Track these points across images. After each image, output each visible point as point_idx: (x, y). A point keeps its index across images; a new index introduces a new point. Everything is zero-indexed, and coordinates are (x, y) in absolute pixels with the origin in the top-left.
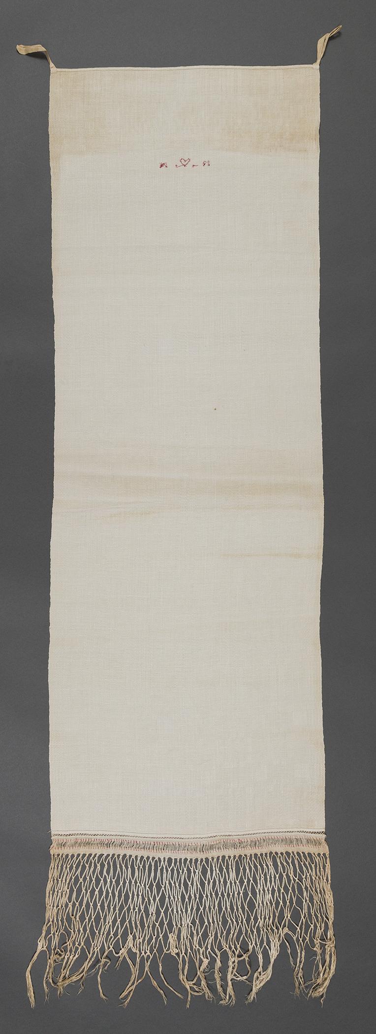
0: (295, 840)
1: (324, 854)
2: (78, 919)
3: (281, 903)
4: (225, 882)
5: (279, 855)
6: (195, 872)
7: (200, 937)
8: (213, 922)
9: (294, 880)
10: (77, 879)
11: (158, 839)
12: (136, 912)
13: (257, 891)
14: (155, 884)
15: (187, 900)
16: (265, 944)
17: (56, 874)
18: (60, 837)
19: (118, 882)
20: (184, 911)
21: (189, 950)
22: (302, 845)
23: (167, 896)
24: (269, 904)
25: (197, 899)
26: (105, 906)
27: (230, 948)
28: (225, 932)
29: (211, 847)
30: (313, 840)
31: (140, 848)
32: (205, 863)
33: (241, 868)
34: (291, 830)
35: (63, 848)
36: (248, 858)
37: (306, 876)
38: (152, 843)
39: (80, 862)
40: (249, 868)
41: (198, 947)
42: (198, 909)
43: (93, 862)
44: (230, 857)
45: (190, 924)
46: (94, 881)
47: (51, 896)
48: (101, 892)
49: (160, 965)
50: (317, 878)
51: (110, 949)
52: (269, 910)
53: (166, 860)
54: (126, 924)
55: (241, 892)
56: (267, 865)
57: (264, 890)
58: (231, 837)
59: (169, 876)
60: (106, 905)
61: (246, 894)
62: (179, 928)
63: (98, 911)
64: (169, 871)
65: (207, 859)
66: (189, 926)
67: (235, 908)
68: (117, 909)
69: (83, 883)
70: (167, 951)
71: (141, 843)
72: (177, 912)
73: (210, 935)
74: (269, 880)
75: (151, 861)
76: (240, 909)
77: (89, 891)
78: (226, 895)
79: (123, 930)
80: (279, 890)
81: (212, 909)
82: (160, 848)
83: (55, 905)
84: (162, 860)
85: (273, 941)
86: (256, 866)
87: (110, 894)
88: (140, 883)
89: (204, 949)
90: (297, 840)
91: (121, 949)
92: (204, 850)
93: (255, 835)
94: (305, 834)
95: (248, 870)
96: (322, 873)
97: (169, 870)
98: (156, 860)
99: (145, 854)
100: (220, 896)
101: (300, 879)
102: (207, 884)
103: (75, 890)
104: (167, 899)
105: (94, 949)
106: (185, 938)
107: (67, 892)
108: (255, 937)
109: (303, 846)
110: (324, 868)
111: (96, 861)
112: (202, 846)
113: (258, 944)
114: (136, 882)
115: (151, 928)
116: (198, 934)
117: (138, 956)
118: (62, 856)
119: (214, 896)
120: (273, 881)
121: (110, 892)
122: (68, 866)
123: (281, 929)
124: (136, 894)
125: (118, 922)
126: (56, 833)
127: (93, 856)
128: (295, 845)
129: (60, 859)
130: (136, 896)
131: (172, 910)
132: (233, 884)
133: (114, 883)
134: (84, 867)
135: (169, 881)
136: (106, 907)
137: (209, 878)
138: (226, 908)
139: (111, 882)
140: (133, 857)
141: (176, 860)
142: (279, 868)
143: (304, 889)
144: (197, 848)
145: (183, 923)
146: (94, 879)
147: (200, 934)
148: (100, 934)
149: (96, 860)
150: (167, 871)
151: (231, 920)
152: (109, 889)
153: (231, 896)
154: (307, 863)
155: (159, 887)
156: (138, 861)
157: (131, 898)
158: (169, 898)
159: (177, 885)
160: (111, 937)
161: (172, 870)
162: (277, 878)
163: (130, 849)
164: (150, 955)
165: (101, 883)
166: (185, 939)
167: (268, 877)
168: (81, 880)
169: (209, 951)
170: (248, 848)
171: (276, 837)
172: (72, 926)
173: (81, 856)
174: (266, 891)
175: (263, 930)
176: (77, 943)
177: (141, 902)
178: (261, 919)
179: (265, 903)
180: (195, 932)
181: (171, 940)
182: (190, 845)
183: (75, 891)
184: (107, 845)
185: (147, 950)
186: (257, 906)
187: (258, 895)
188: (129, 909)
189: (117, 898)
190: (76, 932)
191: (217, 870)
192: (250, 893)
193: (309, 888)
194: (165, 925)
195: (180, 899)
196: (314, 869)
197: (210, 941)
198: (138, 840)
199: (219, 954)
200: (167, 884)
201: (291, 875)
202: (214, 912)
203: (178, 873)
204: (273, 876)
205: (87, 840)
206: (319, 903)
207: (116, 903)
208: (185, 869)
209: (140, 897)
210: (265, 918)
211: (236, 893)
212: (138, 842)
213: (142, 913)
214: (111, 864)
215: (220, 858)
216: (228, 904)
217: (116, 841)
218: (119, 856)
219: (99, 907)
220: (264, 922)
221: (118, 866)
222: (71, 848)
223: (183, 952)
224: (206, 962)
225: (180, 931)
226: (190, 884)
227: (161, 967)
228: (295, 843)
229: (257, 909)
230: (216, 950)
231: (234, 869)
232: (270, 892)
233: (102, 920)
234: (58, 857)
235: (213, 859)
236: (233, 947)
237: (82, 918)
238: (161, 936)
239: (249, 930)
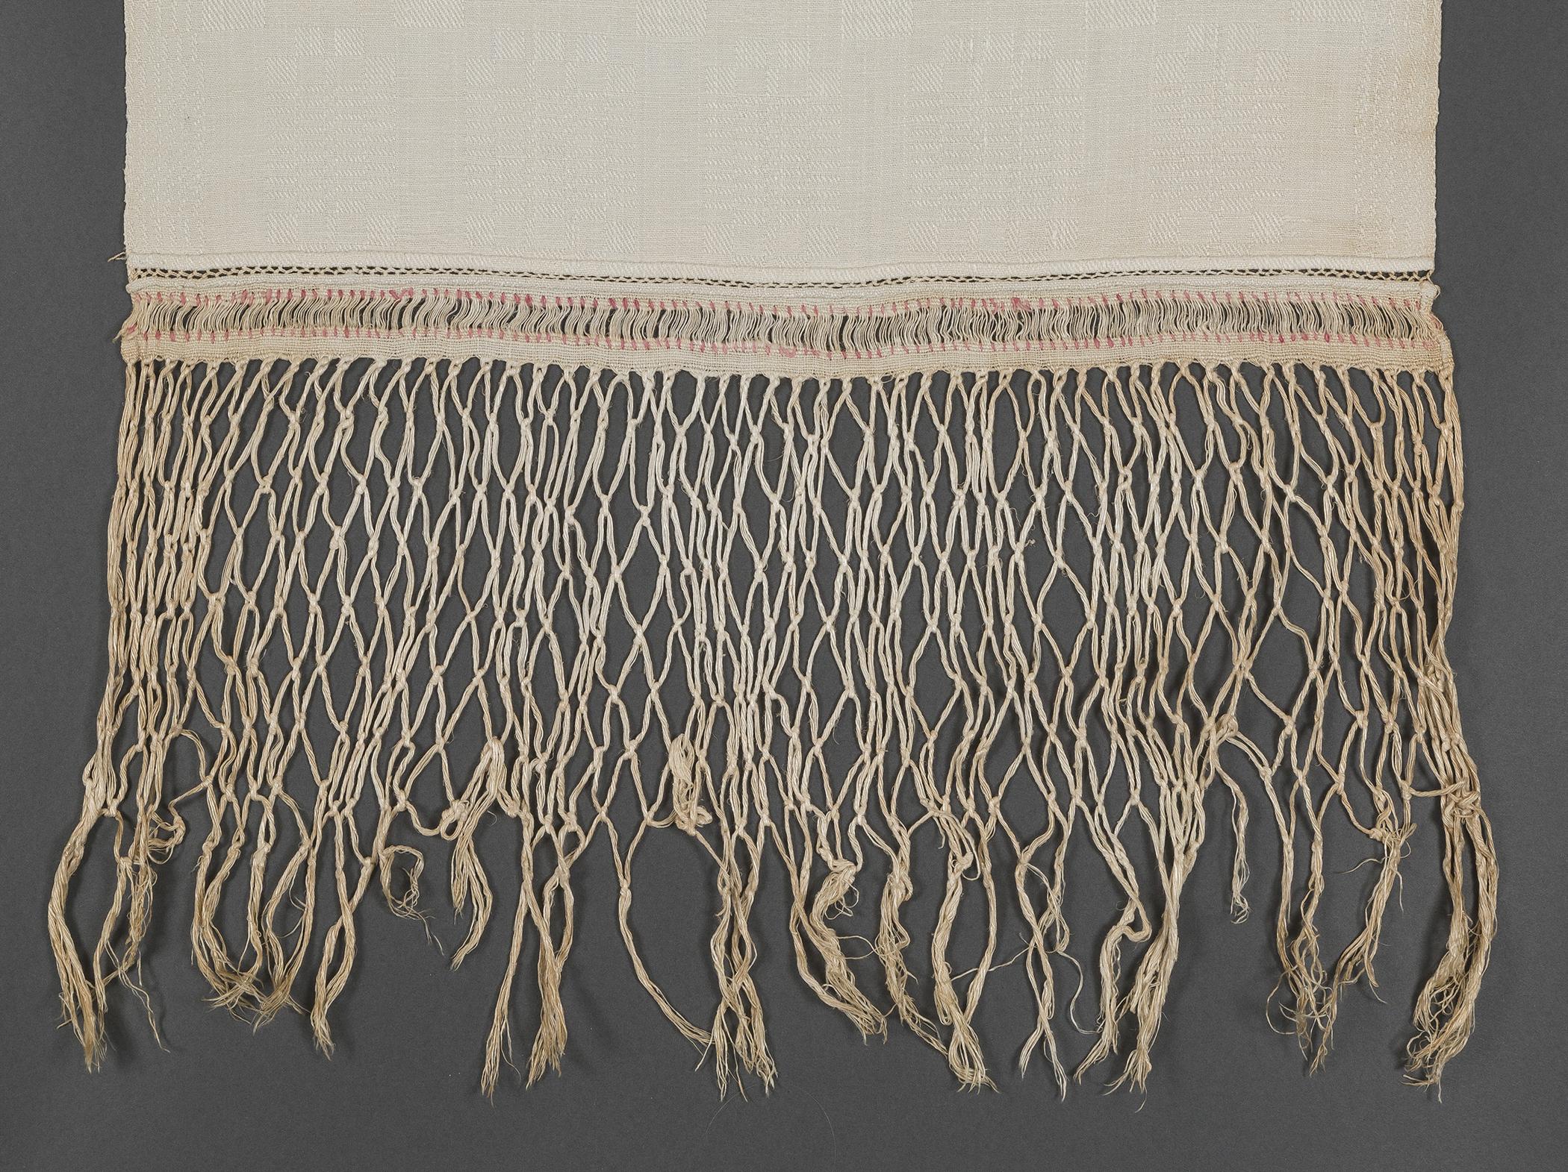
0: (1287, 310)
1: (1432, 378)
2: (253, 670)
3: (1217, 606)
4: (944, 498)
5: (1211, 376)
6: (801, 445)
7: (816, 760)
8: (882, 688)
9: (1280, 495)
10: (245, 483)
11: (629, 286)
12: (518, 631)
13: (1096, 544)
14: (605, 500)
15: (760, 576)
16: (1135, 798)
17: (151, 459)
18: (168, 282)
19: (437, 492)
20: (744, 629)
21: (765, 820)
22: (1321, 334)
23: (664, 560)
24: (1152, 607)
25: (809, 575)
26: (376, 607)
27: (958, 811)
28: (932, 737)
29: (883, 331)
30: (1375, 311)
31: (543, 326)
32: (850, 403)
33: (1023, 435)
34: (1271, 264)
35: (180, 332)
36: (1058, 387)
37: (1342, 476)
38: (604, 305)
39: (258, 398)
40: (1059, 437)
41: (807, 805)
42: (811, 624)
43: (322, 397)
44: (969, 379)
45: (771, 694)
46: (322, 488)
47: (132, 561)
48: (356, 540)
49: (625, 885)
50: (1395, 487)
51: (400, 807)
52: (1153, 635)
53: (667, 385)
54: (470, 689)
55: (1018, 548)
56: (1149, 423)
57: (1129, 539)
58: (979, 286)
59: (678, 462)
60: (381, 603)
61: (1037, 558)
62: (721, 711)
63: (346, 628)
64: (681, 440)
65: (861, 386)
66: (768, 704)
67: (989, 621)
68: (431, 616)
69: (273, 500)
70: (656, 818)
71: (551, 304)
72: (711, 633)
73: (866, 749)
74: (1155, 489)
75: (598, 391)
76: (1009, 628)
77: (300, 538)
78: (944, 558)
79: (457, 715)
80: (1207, 545)
81: (877, 622)
82: (641, 323)
83: (151, 608)
84: (649, 386)
85: (1171, 785)
86: (1093, 430)
87: (403, 550)
88: (540, 493)
89: (834, 813)
90: (1297, 309)
91: (447, 805)
92: (847, 343)
93: (1092, 283)
94: (1338, 281)
95: (1052, 446)
96: (1423, 463)
97: (681, 431)
98: (620, 385)
99: (568, 353)
100: (916, 560)
101: (1312, 489)
102: (854, 504)
103: (239, 533)
104: (664, 571)
105: (327, 808)
106: (748, 756)
107: (198, 539)
108: (1079, 764)
109: (1327, 338)
110: (1432, 437)
111: (337, 396)
112: (838, 323)
113: (1100, 799)
114: (520, 492)
115: (583, 708)
116: (807, 744)
117: (527, 834)
118: (176, 372)
119: (886, 558)
120: (1177, 500)
121: (402, 539)
122: (206, 421)
123: (1209, 723)
124: (519, 548)
125: (437, 679)
126: (150, 263)
127: (319, 371)
128: (1287, 336)
129: (166, 386)
130: (518, 559)
131: (689, 627)
132: (982, 509)
133: (418, 493)
134: (277, 424)
135: (678, 483)
136: (383, 612)
137: (866, 472)
138: (944, 624)
139: (405, 490)
140: (513, 371)
141: (712, 383)
142: (1209, 437)
143: (1325, 541)
144: (814, 328)
145: (739, 688)
146: (323, 480)
147: (818, 744)
148: (354, 741)
149: (333, 390)
150: (669, 436)
151: (967, 676)
152: (396, 527)
153: (970, 564)
154: (1347, 420)
155: (624, 517)
156: (536, 388)
157: (496, 563)
158: (675, 566)
159: (713, 503)
160: (404, 751)
161: (695, 435)
162: (1198, 485)
163: (496, 333)
164: (581, 834)
165: (357, 499)
166: (749, 764)
167: (1154, 480)
168: (265, 485)
169: (859, 828)
170: (1058, 342)
171: (1194, 297)
172: (226, 706)
173: (265, 369)
174: (1142, 546)
175: (1122, 730)
176: (254, 787)
177: (539, 587)
178: (1111, 675)
179: (1132, 604)
180: (794, 734)
181: (678, 765)
182: (782, 314)
183: (239, 539)
184: (387, 315)
185: (567, 810)
186: (1091, 615)
187: (1098, 564)
188: (486, 619)
189: (432, 567)
190: (248, 731)
191: (909, 437)
192: (1058, 556)
193: (1355, 537)
194: (654, 696)
195: (724, 574)
196: (1379, 448)
197: (868, 772)
198: (535, 288)
199: (904, 839)
200: (668, 502)
201: (1267, 473)
202: (884, 639)
203: (721, 444)
204: (1176, 478)
205: (297, 296)
206: (1397, 607)
207: (427, 592)
208: (755, 431)
209: (538, 560)
210: (1130, 673)
211: (993, 552)
212: (536, 303)
213: (546, 638)
214: (409, 407)
215: (926, 384)
216: (955, 602)
217: (431, 296)
218: (443, 366)
219: (347, 609)
220: (1124, 695)
221: (440, 418)
222: (220, 335)
223: (741, 823)
224: (844, 874)
225: (721, 727)
226: (775, 499)
227: (626, 894)
228: (1285, 325)
229: (1090, 632)
230: (892, 820)
231: (987, 435)
232: (1161, 551)
233: (365, 671)
234: (157, 373)
235: (889, 383)
236: (969, 805)
237: (274, 665)
238: (631, 747)
239: (1051, 729)
